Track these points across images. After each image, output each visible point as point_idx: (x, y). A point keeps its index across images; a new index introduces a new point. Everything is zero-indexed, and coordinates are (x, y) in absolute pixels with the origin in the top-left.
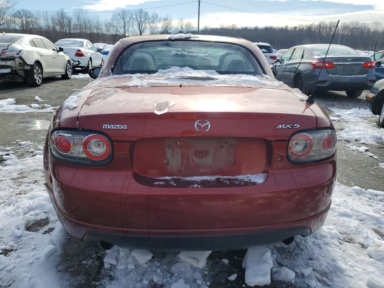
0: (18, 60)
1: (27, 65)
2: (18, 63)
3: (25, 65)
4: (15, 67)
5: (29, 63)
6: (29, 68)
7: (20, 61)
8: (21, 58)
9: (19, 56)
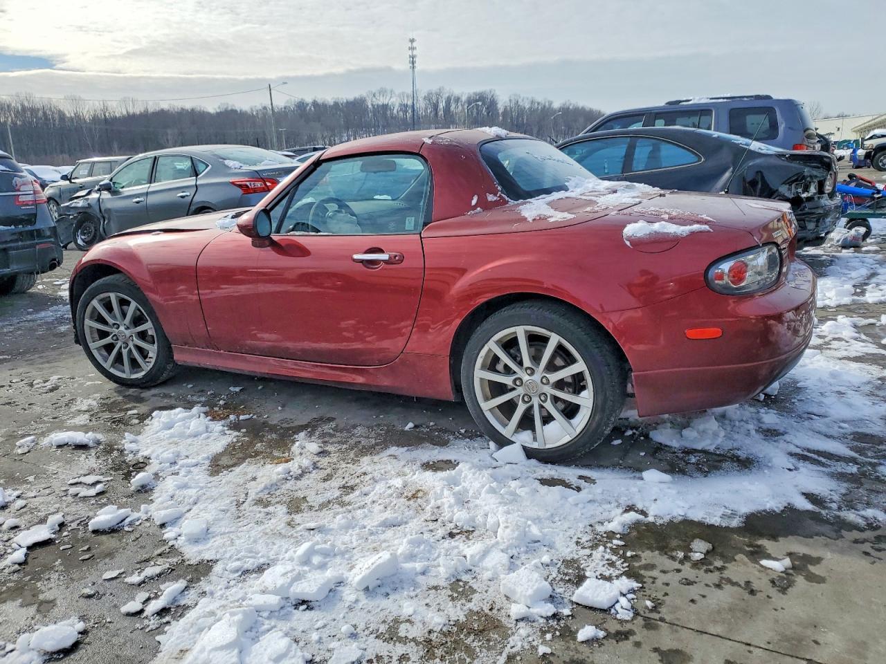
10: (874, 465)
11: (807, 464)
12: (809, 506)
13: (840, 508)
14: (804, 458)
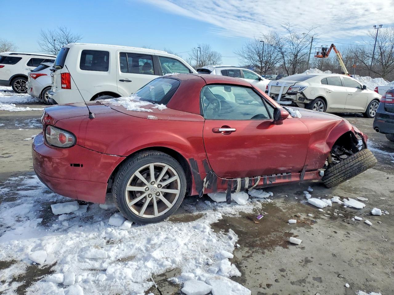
0: (299, 95)
1: (307, 99)
2: (298, 97)
3: (305, 100)
4: (296, 100)
5: (308, 98)
6: (308, 102)
7: (301, 96)
8: (302, 93)
9: (300, 91)
10: (11, 190)
11: (34, 185)
12: (33, 176)
13: (25, 178)
14: (35, 187)
